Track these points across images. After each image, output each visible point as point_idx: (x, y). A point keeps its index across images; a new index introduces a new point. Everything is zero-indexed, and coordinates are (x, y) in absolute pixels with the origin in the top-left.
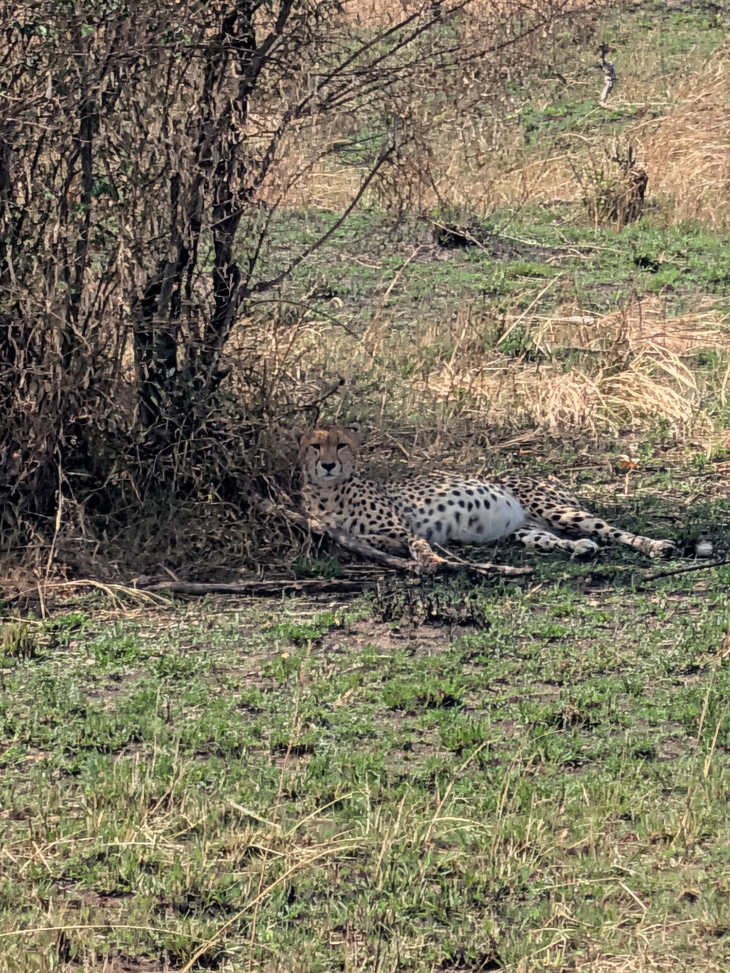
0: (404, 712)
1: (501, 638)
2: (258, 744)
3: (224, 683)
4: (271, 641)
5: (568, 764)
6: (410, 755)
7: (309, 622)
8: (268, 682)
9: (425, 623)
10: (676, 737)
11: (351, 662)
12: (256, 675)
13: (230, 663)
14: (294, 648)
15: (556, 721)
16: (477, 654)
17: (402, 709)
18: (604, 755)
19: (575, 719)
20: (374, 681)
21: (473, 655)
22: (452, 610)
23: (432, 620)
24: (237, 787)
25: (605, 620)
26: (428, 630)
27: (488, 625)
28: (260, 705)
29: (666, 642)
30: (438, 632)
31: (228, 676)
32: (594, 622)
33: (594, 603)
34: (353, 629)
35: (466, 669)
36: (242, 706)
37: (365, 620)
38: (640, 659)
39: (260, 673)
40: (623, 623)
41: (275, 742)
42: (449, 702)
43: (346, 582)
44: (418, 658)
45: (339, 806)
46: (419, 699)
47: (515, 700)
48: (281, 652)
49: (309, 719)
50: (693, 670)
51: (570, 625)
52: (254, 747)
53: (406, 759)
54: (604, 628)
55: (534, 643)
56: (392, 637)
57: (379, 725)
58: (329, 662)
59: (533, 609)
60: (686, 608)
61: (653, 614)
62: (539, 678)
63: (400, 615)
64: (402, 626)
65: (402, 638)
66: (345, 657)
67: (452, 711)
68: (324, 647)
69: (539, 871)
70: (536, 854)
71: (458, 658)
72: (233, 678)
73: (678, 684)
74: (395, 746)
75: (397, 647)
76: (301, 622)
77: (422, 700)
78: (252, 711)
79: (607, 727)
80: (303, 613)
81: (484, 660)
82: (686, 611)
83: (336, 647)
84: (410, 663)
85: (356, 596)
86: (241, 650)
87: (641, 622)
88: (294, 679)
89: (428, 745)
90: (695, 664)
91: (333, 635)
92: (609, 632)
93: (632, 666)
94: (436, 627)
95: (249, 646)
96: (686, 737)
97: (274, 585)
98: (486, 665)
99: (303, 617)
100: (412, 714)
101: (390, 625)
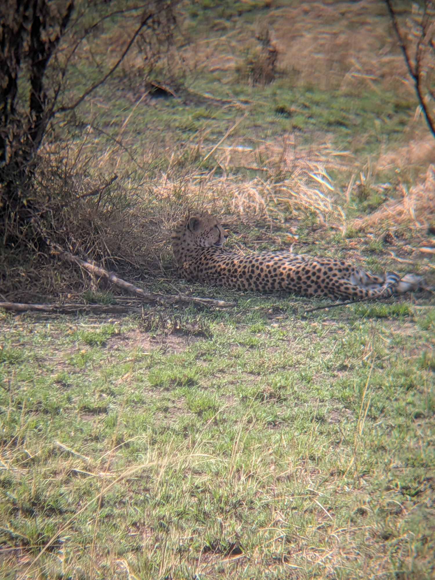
0: (162, 389)
1: (220, 345)
2: (70, 406)
3: (44, 367)
4: (73, 342)
5: (269, 423)
6: (168, 415)
7: (98, 331)
8: (73, 367)
9: (172, 333)
10: (337, 409)
11: (126, 357)
12: (64, 363)
13: (47, 355)
14: (88, 347)
15: (260, 397)
16: (205, 354)
17: (161, 386)
18: (293, 419)
19: (271, 396)
20: (141, 368)
21: (203, 355)
22: (189, 326)
23: (176, 332)
24: (59, 433)
25: (284, 335)
26: (173, 338)
27: (211, 336)
28: (69, 382)
29: (324, 350)
30: (180, 340)
31: (47, 363)
32: (277, 336)
33: (276, 325)
34: (126, 336)
35: (199, 363)
36: (58, 382)
37: (134, 331)
38: (308, 360)
39: (67, 362)
40: (295, 338)
41: (81, 405)
42: (191, 383)
43: (118, 307)
44: (169, 355)
45: (127, 446)
46: (172, 380)
47: (232, 383)
48: (79, 349)
49: (102, 391)
50: (343, 368)
51: (261, 338)
52: (68, 408)
53: (166, 417)
54: (283, 340)
55: (240, 348)
56: (151, 342)
57: (147, 396)
58: (112, 356)
59: (237, 328)
60: (335, 330)
61: (315, 332)
62: (245, 370)
63: (156, 328)
64: (157, 335)
65: (158, 342)
66: (122, 354)
67: (193, 389)
68: (108, 347)
69: (260, 490)
70: (257, 480)
71: (193, 356)
72: (49, 365)
73: (334, 376)
74: (158, 409)
75: (155, 348)
76: (92, 331)
77: (173, 381)
78: (64, 385)
79: (292, 401)
80: (93, 325)
81: (209, 358)
82: (335, 332)
83: (116, 347)
84: (164, 359)
85: (125, 316)
86: (53, 347)
87: (307, 337)
88: (89, 366)
89: (179, 409)
90: (345, 364)
91: (113, 339)
92: (287, 343)
93: (304, 364)
94: (179, 337)
95: (59, 345)
96: (344, 410)
97: (71, 307)
98: (211, 361)
99: (92, 328)
100: (167, 390)
101: (150, 334)
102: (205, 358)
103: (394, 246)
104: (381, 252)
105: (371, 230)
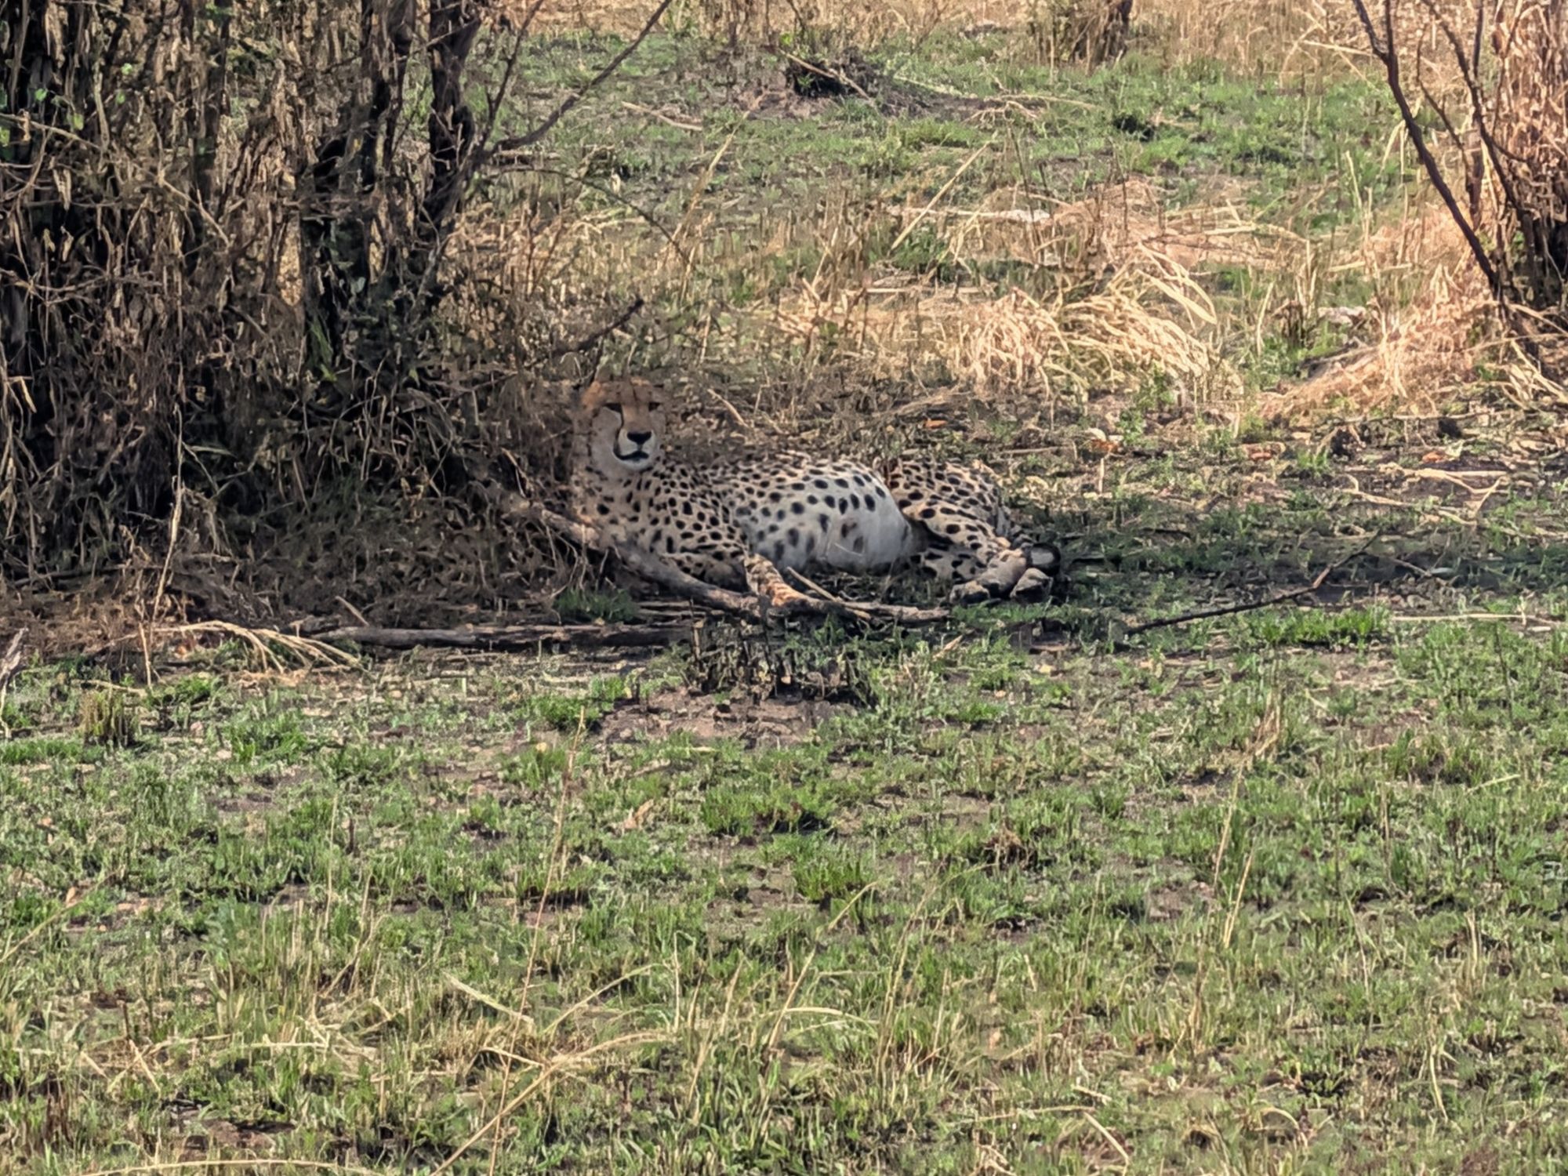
0: (736, 839)
1: (896, 722)
2: (497, 888)
3: (442, 790)
4: (519, 723)
5: (1001, 925)
6: (746, 908)
7: (582, 693)
8: (514, 788)
9: (772, 696)
10: (1178, 883)
11: (651, 758)
12: (494, 779)
13: (452, 758)
14: (555, 736)
15: (980, 854)
16: (856, 748)
17: (732, 834)
18: (1061, 910)
19: (1014, 853)
20: (688, 788)
21: (850, 750)
22: (816, 676)
23: (782, 692)
24: (463, 956)
25: (1064, 694)
26: (775, 708)
27: (874, 701)
28: (501, 825)
29: (1162, 731)
30: (792, 711)
31: (449, 780)
33: (1046, 669)
34: (654, 703)
35: (837, 772)
36: (472, 826)
37: (672, 690)
38: (1121, 757)
39: (501, 775)
40: (1092, 701)
41: (524, 885)
42: (809, 822)
43: (642, 629)
44: (760, 752)
45: (629, 986)
46: (760, 817)
47: (917, 821)
48: (534, 742)
49: (580, 849)
50: (1205, 776)
51: (1004, 702)
52: (491, 894)
53: (739, 914)
54: (1061, 707)
55: (948, 732)
56: (717, 718)
57: (694, 859)
58: (614, 757)
59: (946, 677)
60: (1197, 678)
61: (1143, 687)
62: (957, 786)
63: (731, 682)
64: (734, 701)
65: (734, 720)
66: (640, 751)
67: (814, 839)
68: (606, 733)
69: (955, 1096)
70: (949, 1068)
71: (824, 754)
72: (456, 783)
73: (1182, 798)
74: (720, 893)
75: (725, 735)
76: (569, 693)
77: (764, 820)
78: (487, 835)
79: (1065, 866)
80: (572, 679)
81: (866, 757)
82: (1196, 682)
83: (625, 734)
84: (747, 762)
85: (658, 653)
86: (470, 737)
87: (1123, 698)
88: (556, 784)
89: (774, 891)
90: (1209, 766)
91: (620, 714)
92: (1070, 714)
93: (1107, 769)
94: (789, 703)
95: (483, 731)
96: (1195, 884)
97: (525, 634)
98: (870, 765)
99: (571, 685)
100: (749, 842)
101: (713, 699)
102: (855, 757)
103: (1360, 463)
104: (1327, 477)
105: (1304, 421)
